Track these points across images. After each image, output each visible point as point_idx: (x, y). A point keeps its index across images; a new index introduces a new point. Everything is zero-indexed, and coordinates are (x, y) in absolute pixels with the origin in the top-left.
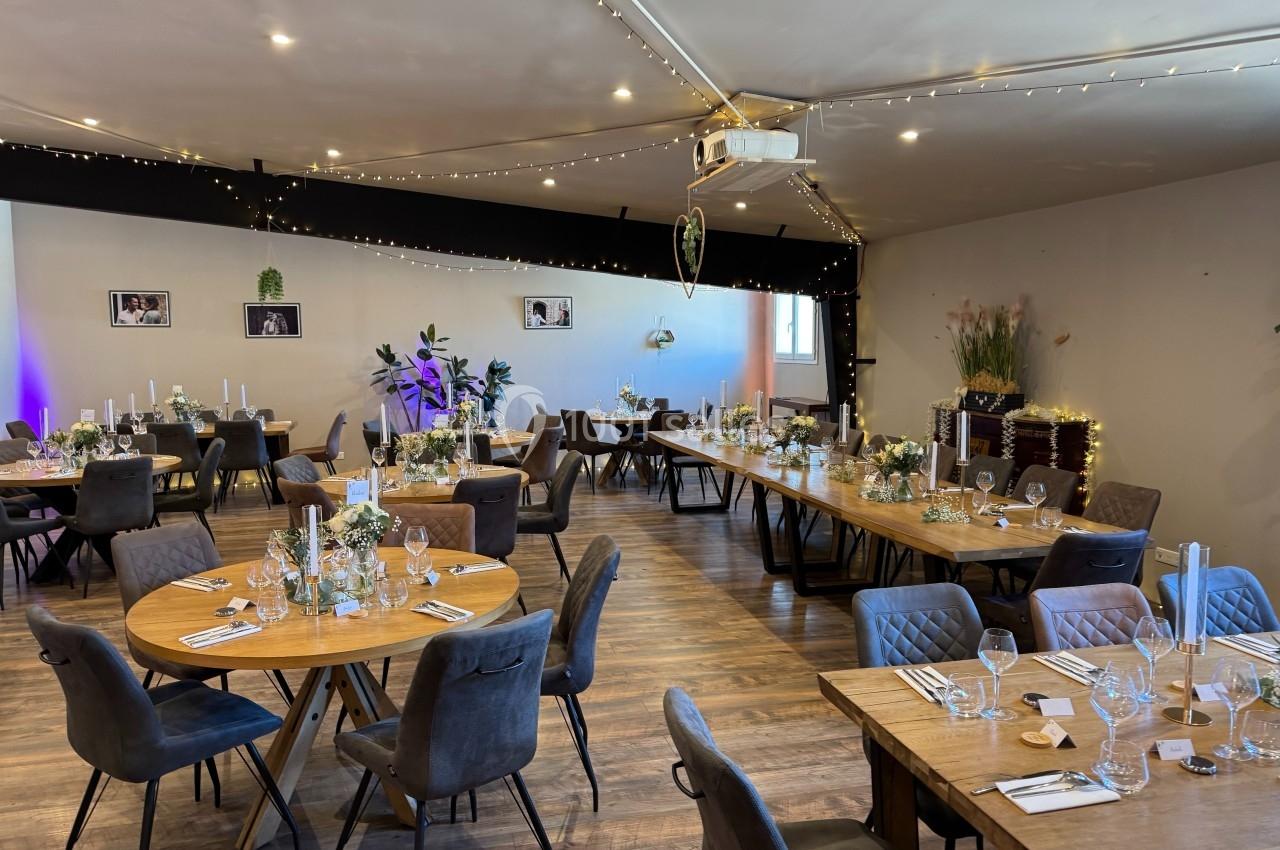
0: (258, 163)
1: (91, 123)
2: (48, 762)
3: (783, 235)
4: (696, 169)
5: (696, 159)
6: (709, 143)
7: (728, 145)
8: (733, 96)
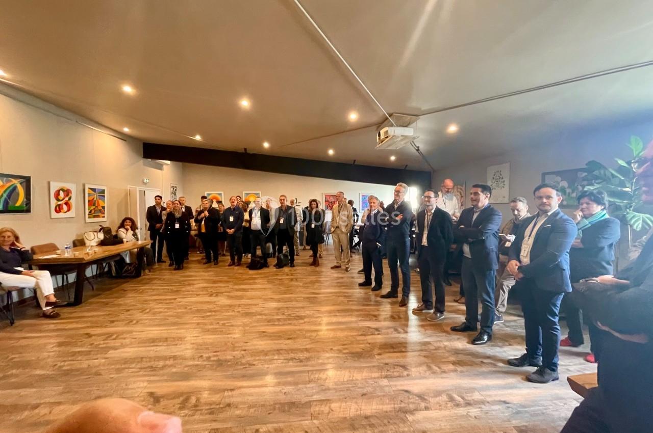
0: (245, 149)
1: (198, 138)
2: (164, 330)
3: (407, 169)
4: (378, 141)
5: (378, 138)
6: (382, 132)
7: (389, 132)
8: (390, 115)
